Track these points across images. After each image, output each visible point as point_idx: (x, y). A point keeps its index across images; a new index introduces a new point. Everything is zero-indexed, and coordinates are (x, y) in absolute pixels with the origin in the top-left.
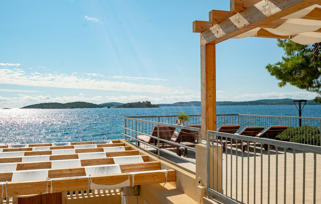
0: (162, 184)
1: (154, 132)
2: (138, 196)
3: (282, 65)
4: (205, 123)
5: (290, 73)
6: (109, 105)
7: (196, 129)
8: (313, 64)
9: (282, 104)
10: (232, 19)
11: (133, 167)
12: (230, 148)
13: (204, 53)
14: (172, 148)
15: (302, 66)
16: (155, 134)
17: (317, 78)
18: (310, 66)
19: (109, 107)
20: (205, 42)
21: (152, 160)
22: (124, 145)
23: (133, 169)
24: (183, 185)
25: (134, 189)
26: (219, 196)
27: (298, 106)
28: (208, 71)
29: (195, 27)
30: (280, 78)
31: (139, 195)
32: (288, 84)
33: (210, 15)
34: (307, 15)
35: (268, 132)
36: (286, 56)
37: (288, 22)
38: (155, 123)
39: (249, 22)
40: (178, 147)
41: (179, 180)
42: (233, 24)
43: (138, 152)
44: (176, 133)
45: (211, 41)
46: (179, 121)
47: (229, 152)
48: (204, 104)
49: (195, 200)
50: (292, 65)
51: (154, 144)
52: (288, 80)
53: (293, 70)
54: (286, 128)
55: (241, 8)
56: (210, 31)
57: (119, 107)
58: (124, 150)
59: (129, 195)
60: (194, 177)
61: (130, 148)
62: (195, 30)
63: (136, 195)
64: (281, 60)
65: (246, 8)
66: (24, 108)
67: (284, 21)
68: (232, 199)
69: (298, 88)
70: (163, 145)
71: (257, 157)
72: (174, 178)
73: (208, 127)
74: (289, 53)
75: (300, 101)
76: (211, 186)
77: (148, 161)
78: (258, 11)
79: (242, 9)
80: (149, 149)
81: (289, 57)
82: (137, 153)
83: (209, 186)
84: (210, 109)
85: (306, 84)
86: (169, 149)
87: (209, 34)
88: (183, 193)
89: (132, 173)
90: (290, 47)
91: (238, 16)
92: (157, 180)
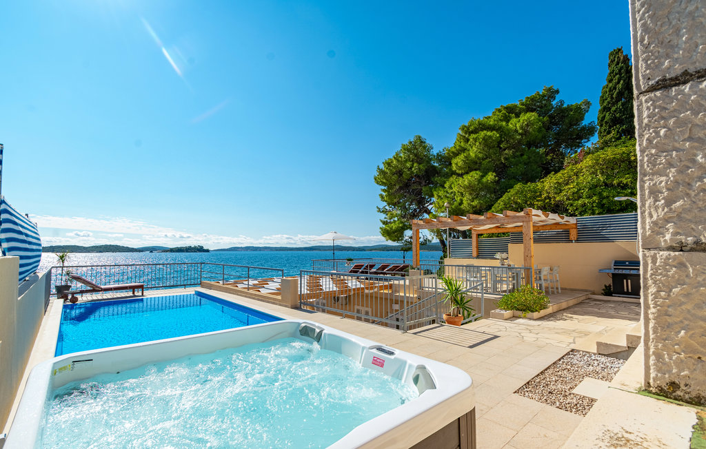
6: (152, 249)
19: (151, 252)
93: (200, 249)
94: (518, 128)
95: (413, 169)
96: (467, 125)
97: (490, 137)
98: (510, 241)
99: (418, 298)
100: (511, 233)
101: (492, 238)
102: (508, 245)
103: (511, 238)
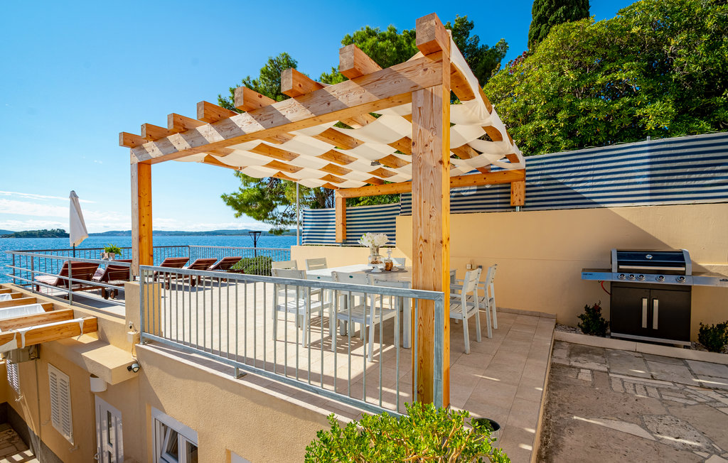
0: (75, 338)
1: (63, 271)
2: (38, 360)
3: (238, 196)
4: (137, 257)
5: (246, 205)
7: (127, 264)
8: (268, 197)
9: (241, 235)
10: (171, 138)
11: (24, 321)
12: (175, 283)
13: (136, 174)
14: (95, 290)
15: (258, 198)
16: (65, 273)
17: (272, 211)
18: (265, 199)
20: (137, 160)
21: (58, 307)
22: (10, 291)
23: (24, 324)
24: (109, 334)
25: (29, 351)
26: (155, 340)
27: (253, 237)
28: (141, 195)
29: (122, 140)
30: (237, 209)
31: (39, 358)
32: (244, 215)
33: (142, 129)
34: (255, 149)
35: (221, 263)
36: (243, 187)
37: (235, 152)
38: (68, 258)
39: (191, 145)
40: (103, 288)
41: (102, 329)
42: (172, 145)
43: (36, 299)
44: (101, 270)
45: (144, 160)
46: (106, 255)
47: (174, 287)
48: (135, 235)
49: (126, 350)
50: (248, 197)
51: (65, 286)
52: (244, 211)
53: (249, 201)
54: (240, 259)
55: (182, 128)
56: (144, 148)
57: (5, 237)
58: (10, 299)
59: (19, 362)
60: (123, 322)
61: (21, 295)
62: (122, 144)
63: (32, 359)
64: (237, 191)
65: (187, 130)
67: (231, 151)
68: (171, 340)
69: (254, 220)
70: (81, 286)
71: (206, 291)
72: (95, 328)
73: (141, 262)
74: (246, 185)
75: (255, 233)
76: (146, 329)
77: (53, 309)
78: (200, 135)
79: (183, 130)
80: (54, 294)
81: (246, 188)
82: (35, 301)
83: (143, 331)
84: (145, 240)
85: (262, 215)
86: (90, 290)
87: (142, 151)
88: (108, 343)
89: (20, 330)
90: (247, 179)
91: (178, 136)
92: (66, 333)
93: (61, 234)
98: (400, 210)
99: (130, 368)
100: (403, 195)
101: (373, 206)
102: (395, 218)
103: (402, 204)
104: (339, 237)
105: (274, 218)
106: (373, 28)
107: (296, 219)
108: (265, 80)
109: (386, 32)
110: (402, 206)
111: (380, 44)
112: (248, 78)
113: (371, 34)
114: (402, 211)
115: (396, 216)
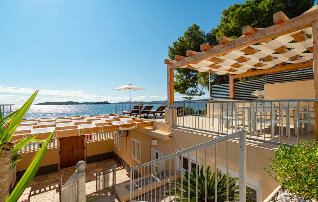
1: (134, 108)
6: (87, 103)
13: (170, 73)
17: (187, 90)
19: (87, 104)
20: (170, 68)
21: (136, 119)
31: (128, 136)
39: (194, 59)
41: (155, 125)
48: (169, 93)
56: (173, 64)
57: (92, 104)
60: (164, 122)
63: (125, 137)
66: (36, 104)
72: (152, 124)
75: (184, 98)
83: (173, 124)
85: (183, 92)
88: (157, 130)
93: (107, 103)
94: (266, 7)
95: (191, 46)
96: (227, 9)
97: (245, 12)
98: (266, 82)
99: (170, 136)
100: (267, 75)
101: (248, 82)
102: (263, 86)
103: (267, 79)
104: (231, 96)
105: (187, 93)
106: (238, 4)
107: (197, 93)
108: (186, 37)
109: (245, 3)
110: (267, 80)
111: (243, 10)
112: (180, 37)
113: (237, 6)
114: (267, 82)
115: (264, 85)
